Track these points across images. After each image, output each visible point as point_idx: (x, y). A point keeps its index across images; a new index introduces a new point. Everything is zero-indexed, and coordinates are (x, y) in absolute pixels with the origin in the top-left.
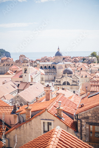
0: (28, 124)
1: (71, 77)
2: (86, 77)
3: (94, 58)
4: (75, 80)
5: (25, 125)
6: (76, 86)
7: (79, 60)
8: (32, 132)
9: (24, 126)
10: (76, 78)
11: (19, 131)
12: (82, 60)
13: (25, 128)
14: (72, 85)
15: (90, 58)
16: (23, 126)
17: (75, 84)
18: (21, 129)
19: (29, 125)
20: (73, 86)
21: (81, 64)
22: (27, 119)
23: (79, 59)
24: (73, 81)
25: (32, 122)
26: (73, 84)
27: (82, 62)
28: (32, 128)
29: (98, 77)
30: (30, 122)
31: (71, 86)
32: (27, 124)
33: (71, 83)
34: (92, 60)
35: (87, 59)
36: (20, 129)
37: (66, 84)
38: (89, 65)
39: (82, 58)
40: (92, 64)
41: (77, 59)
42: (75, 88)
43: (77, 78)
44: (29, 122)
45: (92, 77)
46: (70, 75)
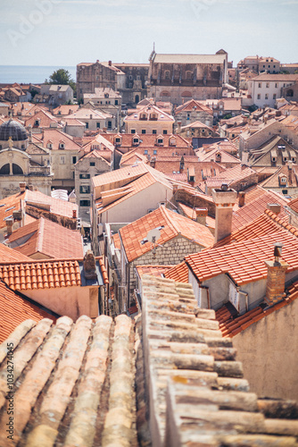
0: (281, 313)
1: (23, 148)
2: (62, 147)
3: (64, 88)
4: (37, 158)
5: (271, 317)
6: (42, 178)
7: (19, 94)
8: (292, 335)
9: (269, 321)
10: (38, 152)
11: (249, 340)
12: (29, 95)
13: (271, 325)
14: (30, 175)
15: (54, 88)
16: (266, 322)
17: (38, 169)
18: (257, 331)
19: (286, 314)
20: (33, 179)
21: (29, 106)
22: (275, 297)
23: (19, 91)
24: (32, 162)
25: (294, 305)
26: (34, 170)
27: (31, 102)
28: (293, 323)
29: (105, 149)
30: (289, 307)
31: (27, 179)
32: (277, 313)
33: (25, 167)
34: (60, 95)
35: (42, 92)
36: (254, 331)
37: (11, 173)
38: (56, 111)
39: (28, 88)
40: (64, 109)
41: (13, 89)
42: (39, 183)
43: (42, 152)
44: (286, 306)
45: (87, 149)
46: (20, 143)
